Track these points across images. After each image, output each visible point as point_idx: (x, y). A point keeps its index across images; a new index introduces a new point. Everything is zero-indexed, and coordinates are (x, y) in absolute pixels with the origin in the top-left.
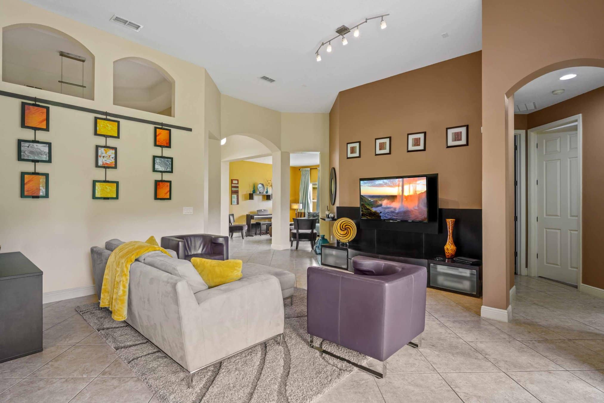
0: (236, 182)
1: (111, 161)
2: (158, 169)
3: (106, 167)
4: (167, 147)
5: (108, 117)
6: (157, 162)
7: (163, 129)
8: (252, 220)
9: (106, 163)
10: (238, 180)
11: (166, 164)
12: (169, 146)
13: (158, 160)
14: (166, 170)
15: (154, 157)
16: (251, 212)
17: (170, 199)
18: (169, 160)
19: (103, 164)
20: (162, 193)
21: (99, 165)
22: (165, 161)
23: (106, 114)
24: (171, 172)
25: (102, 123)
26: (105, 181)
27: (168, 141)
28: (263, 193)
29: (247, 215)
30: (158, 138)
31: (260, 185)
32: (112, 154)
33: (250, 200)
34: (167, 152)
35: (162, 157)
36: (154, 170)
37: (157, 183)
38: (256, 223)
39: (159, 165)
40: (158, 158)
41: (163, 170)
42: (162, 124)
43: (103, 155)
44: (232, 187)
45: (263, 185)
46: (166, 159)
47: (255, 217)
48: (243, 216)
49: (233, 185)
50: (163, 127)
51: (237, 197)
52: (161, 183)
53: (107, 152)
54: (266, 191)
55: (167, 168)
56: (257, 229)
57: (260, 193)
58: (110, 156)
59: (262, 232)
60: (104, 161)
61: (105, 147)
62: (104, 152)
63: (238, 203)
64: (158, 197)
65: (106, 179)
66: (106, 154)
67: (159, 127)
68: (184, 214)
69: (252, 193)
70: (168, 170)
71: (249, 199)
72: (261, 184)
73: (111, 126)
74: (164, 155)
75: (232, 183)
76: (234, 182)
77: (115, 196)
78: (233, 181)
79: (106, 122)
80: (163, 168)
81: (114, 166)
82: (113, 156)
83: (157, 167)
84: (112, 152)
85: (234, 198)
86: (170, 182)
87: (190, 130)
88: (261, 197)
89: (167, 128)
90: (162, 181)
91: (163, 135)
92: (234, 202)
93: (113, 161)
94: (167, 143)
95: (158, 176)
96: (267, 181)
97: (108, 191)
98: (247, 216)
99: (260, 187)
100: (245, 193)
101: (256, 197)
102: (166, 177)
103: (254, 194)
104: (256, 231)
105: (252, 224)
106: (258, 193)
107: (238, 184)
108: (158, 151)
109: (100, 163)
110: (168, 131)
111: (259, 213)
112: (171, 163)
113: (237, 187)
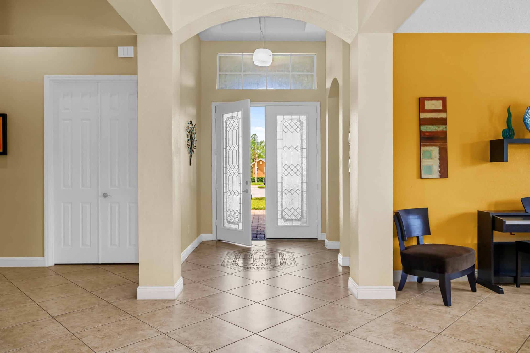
0: (438, 105)
10: (444, 100)
16: (497, 204)
29: (479, 213)
33: (493, 163)
44: (422, 122)
48: (463, 217)
49: (424, 115)
51: (440, 153)
63: (444, 173)
71: (488, 158)
75: (421, 109)
76: (429, 105)
78: (426, 102)
85: (431, 158)
92: (430, 169)
98: (482, 216)
100: (473, 139)
101: (515, 153)
103: (508, 142)
107: (444, 110)
113: (443, 122)
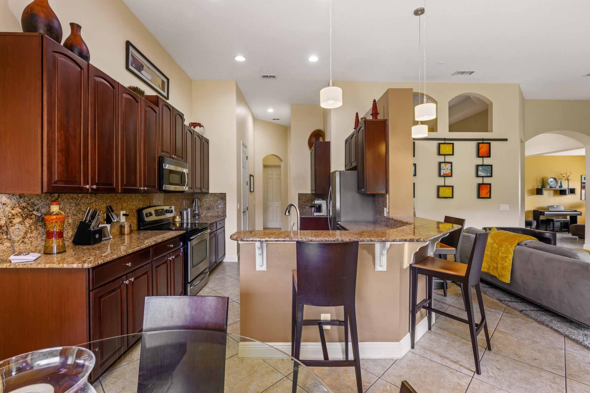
1: (448, 172)
2: (480, 175)
3: (445, 176)
4: (487, 157)
5: (446, 142)
6: (479, 170)
7: (484, 143)
8: (541, 216)
9: (446, 174)
11: (487, 171)
12: (489, 156)
13: (480, 168)
14: (486, 175)
15: (478, 166)
17: (490, 198)
18: (489, 167)
19: (444, 174)
20: (484, 193)
21: (441, 175)
22: (486, 168)
23: (445, 139)
24: (491, 176)
25: (443, 146)
26: (445, 186)
27: (488, 152)
28: (555, 188)
29: (534, 210)
30: (480, 151)
31: (552, 180)
32: (449, 167)
33: (537, 195)
34: (487, 161)
35: (483, 165)
36: (477, 176)
37: (480, 186)
38: (546, 219)
39: (481, 171)
40: (480, 167)
41: (485, 175)
42: (483, 140)
43: (444, 168)
45: (555, 179)
46: (487, 167)
47: (546, 213)
48: (528, 212)
50: (484, 142)
52: (482, 185)
53: (446, 166)
54: (560, 185)
55: (488, 174)
56: (547, 225)
57: (551, 187)
58: (448, 168)
59: (555, 229)
60: (444, 172)
61: (445, 162)
62: (444, 166)
64: (480, 197)
65: (445, 184)
66: (445, 167)
67: (480, 142)
68: (501, 210)
69: (540, 187)
70: (489, 175)
71: (536, 193)
72: (553, 178)
73: (448, 147)
74: (485, 163)
77: (451, 196)
79: (445, 145)
80: (484, 174)
81: (450, 175)
82: (450, 168)
83: (480, 173)
84: (449, 166)
86: (490, 184)
87: (506, 140)
88: (552, 192)
89: (487, 142)
90: (483, 184)
91: (484, 148)
93: (450, 171)
94: (487, 154)
95: (480, 180)
96: (560, 175)
97: (447, 192)
99: (551, 182)
100: (531, 188)
101: (545, 192)
102: (487, 180)
103: (543, 189)
104: (546, 228)
105: (542, 221)
106: (548, 187)
108: (479, 161)
109: (442, 174)
110: (488, 144)
111: (549, 209)
112: (490, 169)
